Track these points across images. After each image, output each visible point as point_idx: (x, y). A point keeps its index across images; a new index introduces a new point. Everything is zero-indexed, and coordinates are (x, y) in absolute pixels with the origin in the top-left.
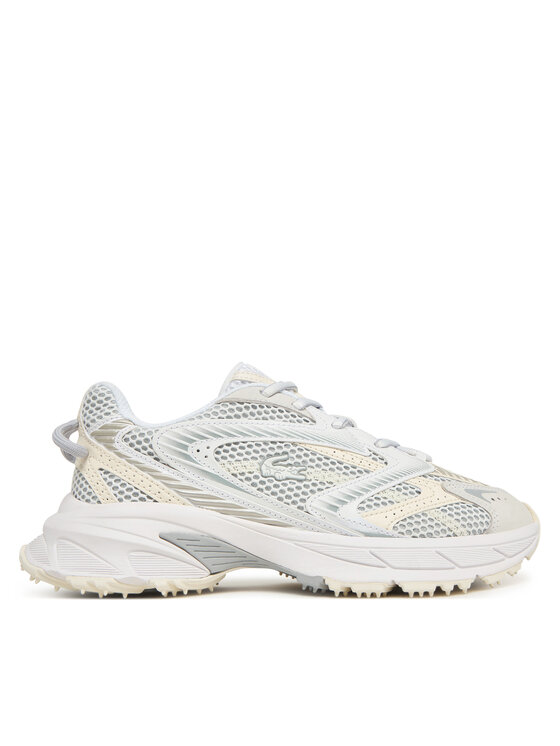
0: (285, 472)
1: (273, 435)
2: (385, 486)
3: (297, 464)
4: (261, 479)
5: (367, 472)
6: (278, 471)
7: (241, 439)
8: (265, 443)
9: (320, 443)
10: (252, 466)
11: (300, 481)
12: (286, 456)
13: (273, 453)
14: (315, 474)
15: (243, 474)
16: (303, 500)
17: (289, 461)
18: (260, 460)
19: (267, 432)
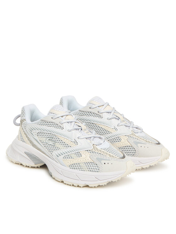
0: (51, 143)
1: (50, 132)
2: (73, 152)
3: (54, 141)
4: (45, 143)
5: (70, 146)
6: (49, 142)
7: (43, 131)
8: (48, 134)
9: (62, 136)
10: (44, 139)
11: (53, 146)
12: (52, 138)
13: (49, 137)
14: (57, 145)
15: (42, 141)
16: (52, 152)
17: (53, 140)
18: (46, 138)
19: (46, 130)
